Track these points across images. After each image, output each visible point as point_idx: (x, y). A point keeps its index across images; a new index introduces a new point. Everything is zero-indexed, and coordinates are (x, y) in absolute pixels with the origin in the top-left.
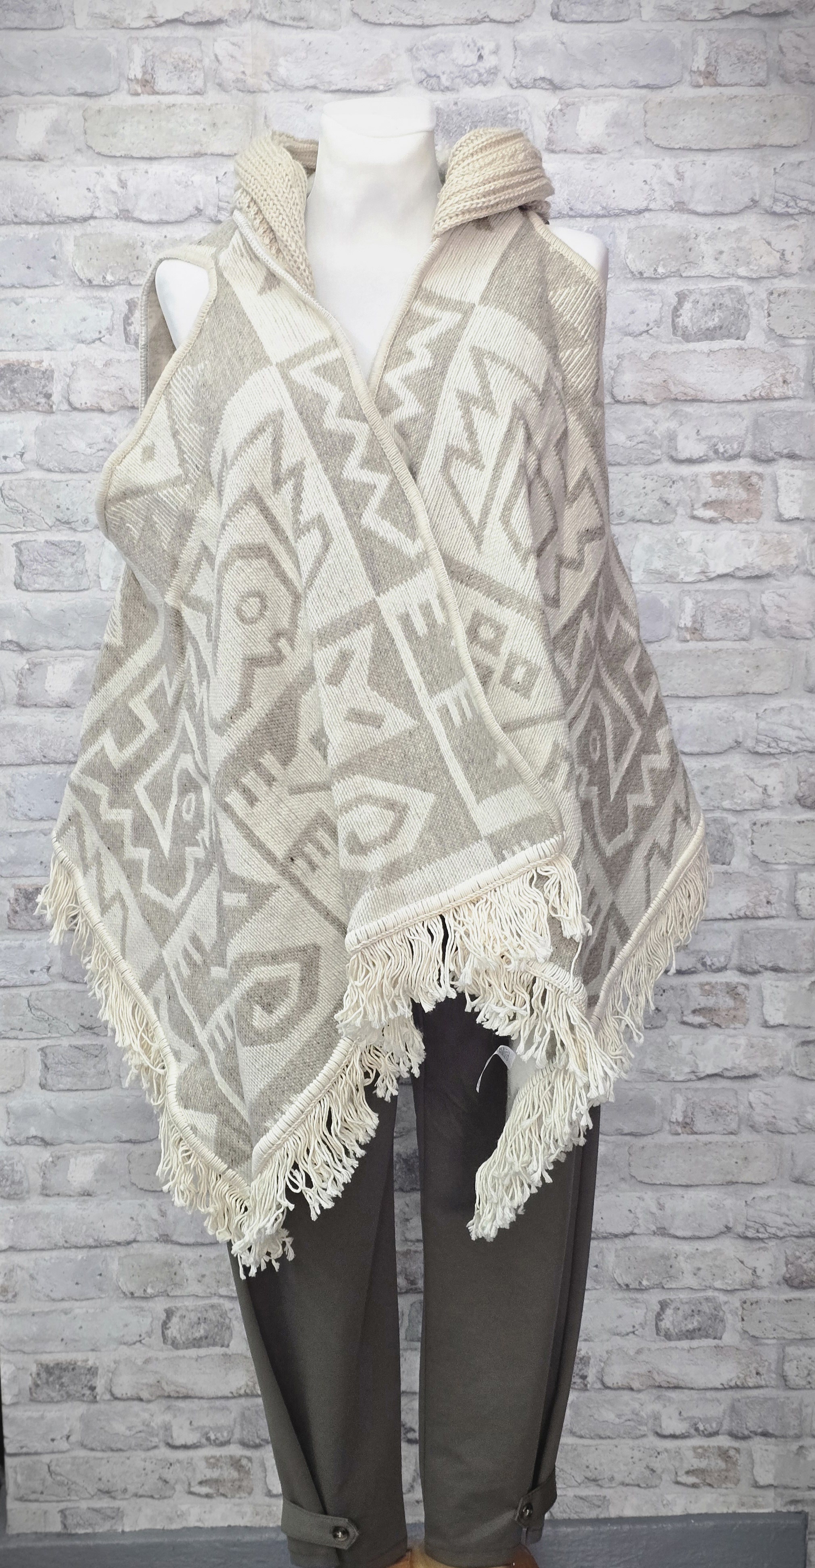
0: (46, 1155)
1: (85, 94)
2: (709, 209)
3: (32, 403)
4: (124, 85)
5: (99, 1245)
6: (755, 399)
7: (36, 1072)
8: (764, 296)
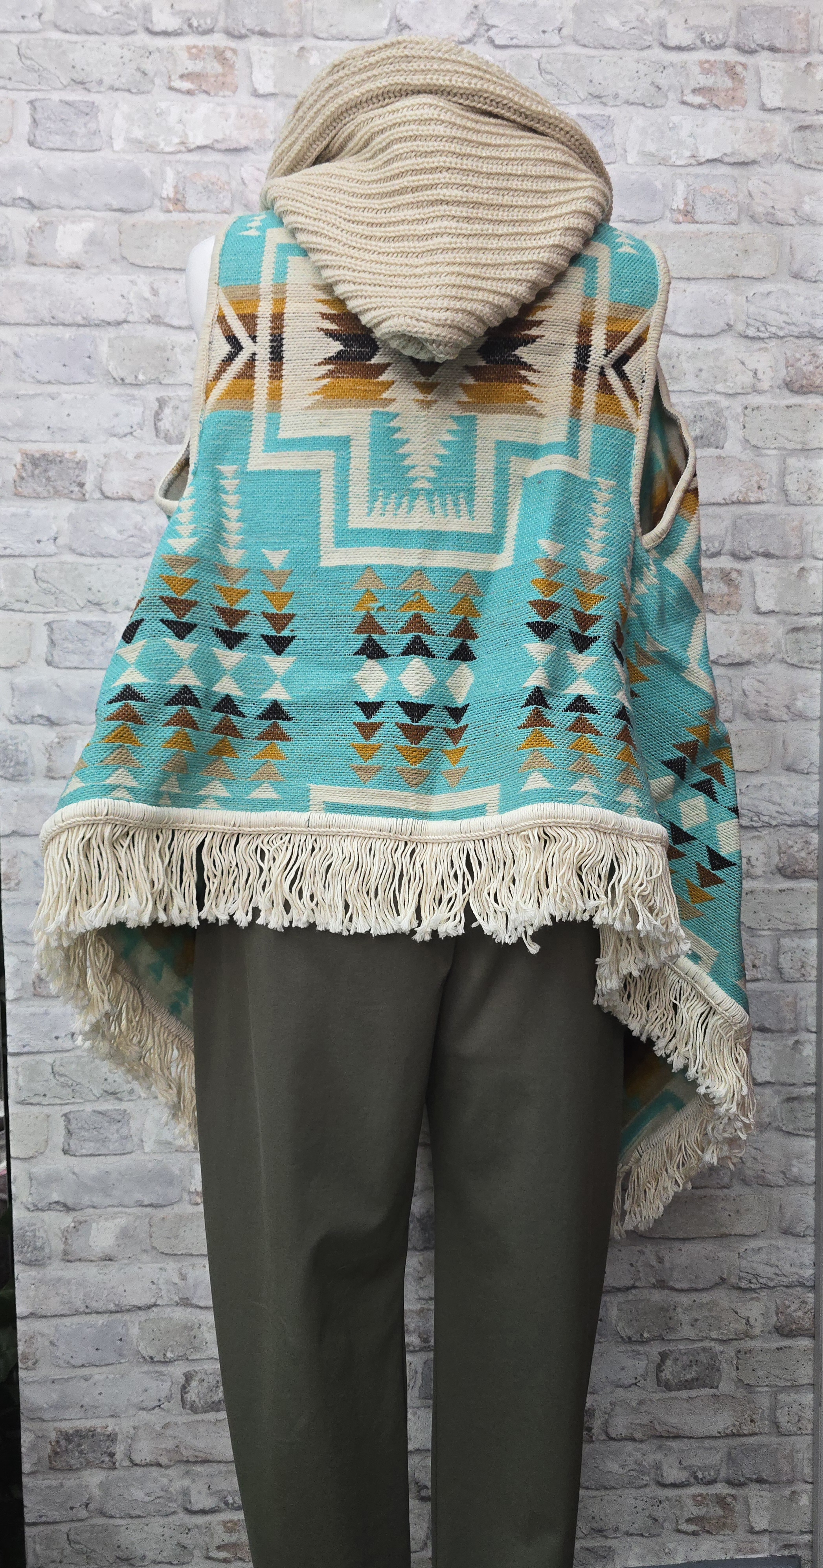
0: (68, 1220)
1: (121, 210)
2: (691, 331)
3: (66, 491)
4: (157, 202)
5: (120, 1310)
6: (733, 503)
7: (59, 1137)
8: (739, 410)
